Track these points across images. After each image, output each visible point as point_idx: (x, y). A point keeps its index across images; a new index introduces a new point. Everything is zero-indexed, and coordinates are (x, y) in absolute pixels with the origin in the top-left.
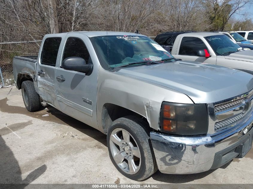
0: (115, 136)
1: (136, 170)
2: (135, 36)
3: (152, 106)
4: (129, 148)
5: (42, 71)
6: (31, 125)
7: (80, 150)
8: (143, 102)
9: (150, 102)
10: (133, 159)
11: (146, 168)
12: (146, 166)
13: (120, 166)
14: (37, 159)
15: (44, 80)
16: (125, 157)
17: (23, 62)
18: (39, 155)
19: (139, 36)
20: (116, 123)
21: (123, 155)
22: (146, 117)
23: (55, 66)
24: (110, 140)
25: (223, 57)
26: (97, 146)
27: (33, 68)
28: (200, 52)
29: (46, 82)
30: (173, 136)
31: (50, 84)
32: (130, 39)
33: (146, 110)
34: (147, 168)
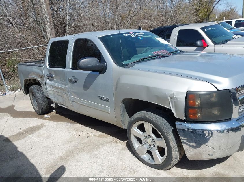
0: (136, 129)
1: (161, 160)
2: (140, 32)
3: (176, 97)
4: (152, 140)
5: (51, 74)
6: (44, 128)
7: (99, 146)
8: (167, 93)
9: (174, 93)
10: (157, 149)
11: (172, 157)
12: (173, 155)
13: (144, 158)
14: (61, 159)
15: (53, 83)
16: (148, 149)
17: (29, 68)
18: (61, 155)
19: (143, 32)
20: (136, 117)
21: (146, 147)
22: (170, 108)
23: (65, 68)
24: (131, 134)
25: (221, 45)
26: (114, 141)
27: (40, 72)
28: (198, 43)
29: (57, 84)
30: (200, 124)
31: (61, 86)
32: (136, 35)
33: (170, 101)
34: (174, 157)
